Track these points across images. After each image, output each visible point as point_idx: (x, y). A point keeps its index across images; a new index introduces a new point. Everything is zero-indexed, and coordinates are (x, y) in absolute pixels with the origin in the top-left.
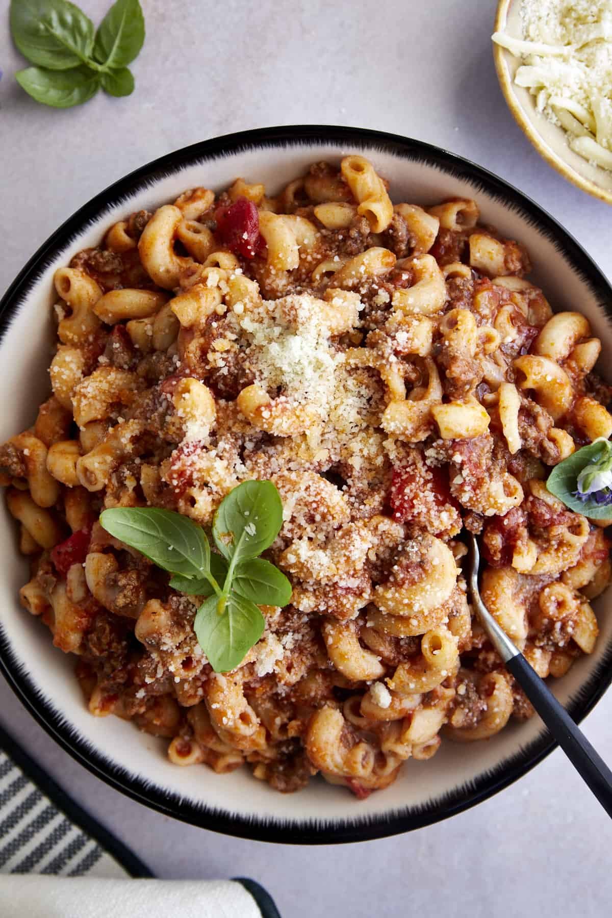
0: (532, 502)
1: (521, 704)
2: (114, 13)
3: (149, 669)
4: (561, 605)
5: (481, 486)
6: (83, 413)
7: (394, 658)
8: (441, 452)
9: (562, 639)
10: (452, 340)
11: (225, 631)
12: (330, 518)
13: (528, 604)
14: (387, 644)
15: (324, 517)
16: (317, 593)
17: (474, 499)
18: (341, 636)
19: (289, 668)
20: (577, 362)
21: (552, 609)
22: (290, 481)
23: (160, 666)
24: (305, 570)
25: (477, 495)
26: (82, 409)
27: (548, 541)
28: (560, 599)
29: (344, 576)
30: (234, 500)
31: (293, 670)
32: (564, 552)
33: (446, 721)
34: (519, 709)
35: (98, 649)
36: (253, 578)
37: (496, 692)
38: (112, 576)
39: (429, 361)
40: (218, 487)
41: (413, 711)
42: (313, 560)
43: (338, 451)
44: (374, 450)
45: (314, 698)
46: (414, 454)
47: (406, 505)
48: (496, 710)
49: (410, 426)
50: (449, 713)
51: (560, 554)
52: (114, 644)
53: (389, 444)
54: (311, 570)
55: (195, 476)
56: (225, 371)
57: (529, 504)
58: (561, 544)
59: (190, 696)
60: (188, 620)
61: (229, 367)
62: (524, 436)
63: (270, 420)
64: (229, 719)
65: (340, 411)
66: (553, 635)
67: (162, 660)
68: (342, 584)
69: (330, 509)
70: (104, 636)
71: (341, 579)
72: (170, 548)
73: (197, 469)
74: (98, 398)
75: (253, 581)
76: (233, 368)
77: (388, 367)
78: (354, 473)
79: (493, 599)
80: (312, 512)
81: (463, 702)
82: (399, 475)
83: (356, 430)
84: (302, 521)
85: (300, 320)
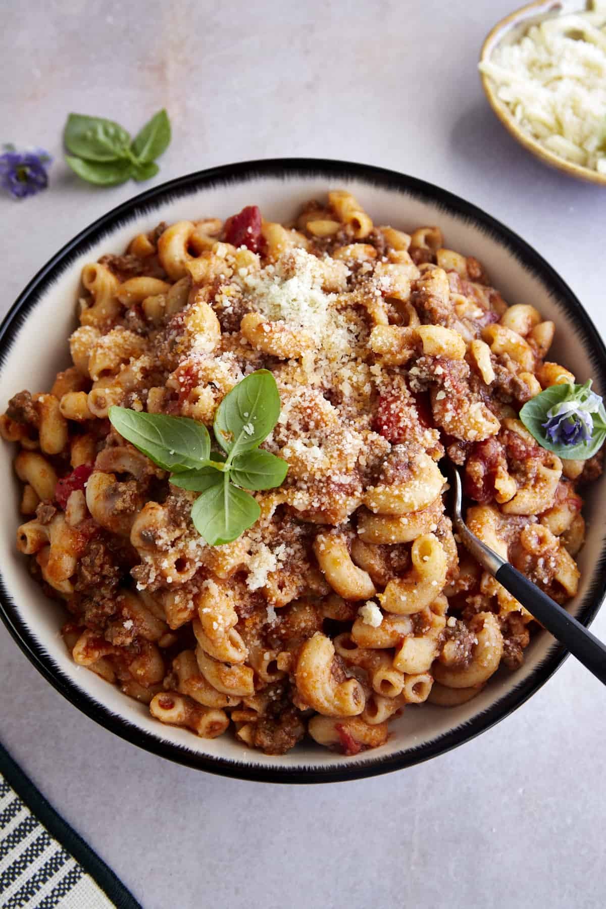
0: (508, 436)
1: (510, 648)
2: (148, 129)
3: (141, 573)
4: (541, 540)
5: (462, 406)
6: (98, 361)
7: (385, 575)
8: (424, 368)
9: (545, 576)
10: (428, 286)
11: (220, 523)
12: (323, 425)
13: (510, 543)
14: (378, 557)
15: (317, 426)
16: (311, 491)
17: (456, 418)
18: (332, 543)
19: (281, 587)
20: (535, 339)
21: (533, 543)
22: (287, 391)
23: (153, 569)
24: (300, 465)
25: (458, 414)
26: (97, 357)
27: (525, 474)
28: (541, 534)
29: (337, 472)
30: (234, 400)
31: (284, 589)
32: (541, 488)
33: (438, 655)
34: (509, 653)
35: (90, 573)
36: (249, 472)
37: (485, 626)
38: (113, 485)
39: (409, 304)
40: (222, 384)
41: (405, 636)
42: (307, 454)
43: (330, 378)
44: (362, 378)
45: (304, 629)
46: (398, 379)
47: (392, 419)
48: (487, 644)
49: (395, 342)
50: (440, 646)
51: (537, 490)
52: (107, 566)
53: (376, 369)
54: (306, 463)
55: (200, 374)
56: (230, 310)
57: (505, 437)
58: (537, 479)
59: (180, 611)
60: (184, 516)
61: (234, 308)
62: (497, 372)
63: (270, 335)
64: (219, 624)
65: (332, 339)
66: (537, 571)
67: (155, 563)
68: (335, 479)
69: (324, 416)
70: (98, 557)
71: (334, 474)
72: (172, 453)
73: (203, 368)
74: (113, 350)
75: (250, 474)
76: (237, 309)
77: (374, 300)
78: (344, 399)
79: (479, 526)
80: (306, 419)
81: (453, 634)
82: (385, 399)
83: (345, 360)
84: (297, 427)
85: (297, 266)
